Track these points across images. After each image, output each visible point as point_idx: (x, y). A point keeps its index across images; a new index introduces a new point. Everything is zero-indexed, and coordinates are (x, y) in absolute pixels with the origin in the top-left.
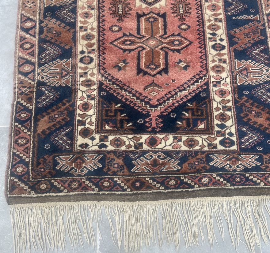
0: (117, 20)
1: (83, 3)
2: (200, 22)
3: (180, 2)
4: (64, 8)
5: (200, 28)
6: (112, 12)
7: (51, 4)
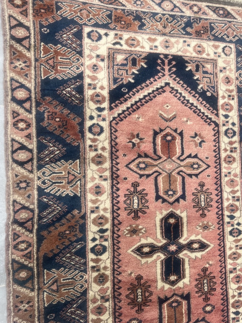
0: (136, 311)
1: (95, 293)
2: (224, 299)
3: (204, 276)
4: (71, 304)
5: (224, 307)
6: (129, 301)
7: (54, 301)
